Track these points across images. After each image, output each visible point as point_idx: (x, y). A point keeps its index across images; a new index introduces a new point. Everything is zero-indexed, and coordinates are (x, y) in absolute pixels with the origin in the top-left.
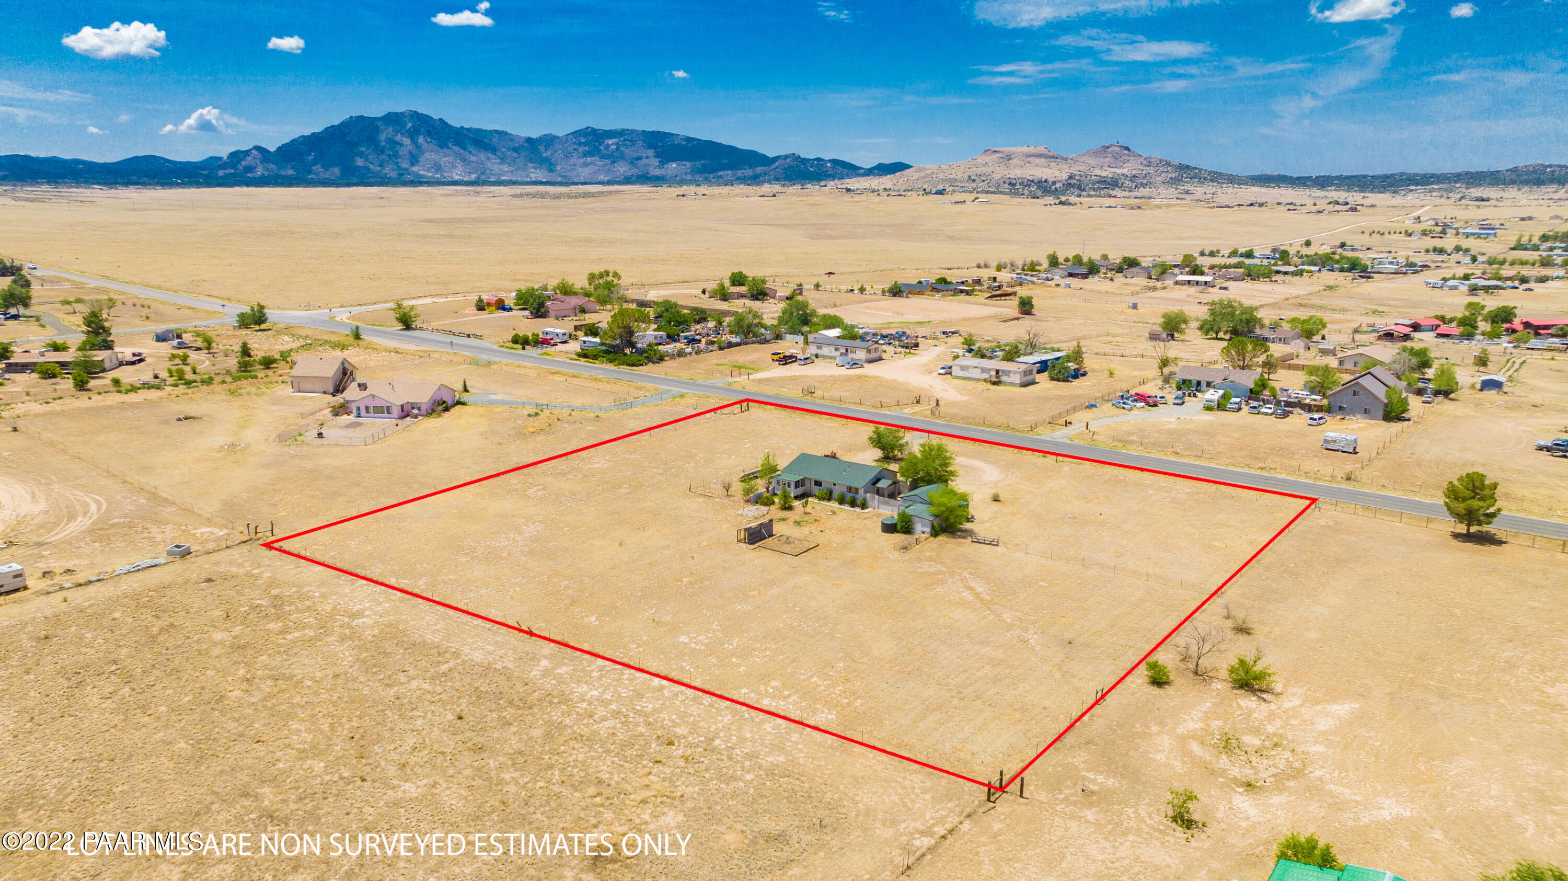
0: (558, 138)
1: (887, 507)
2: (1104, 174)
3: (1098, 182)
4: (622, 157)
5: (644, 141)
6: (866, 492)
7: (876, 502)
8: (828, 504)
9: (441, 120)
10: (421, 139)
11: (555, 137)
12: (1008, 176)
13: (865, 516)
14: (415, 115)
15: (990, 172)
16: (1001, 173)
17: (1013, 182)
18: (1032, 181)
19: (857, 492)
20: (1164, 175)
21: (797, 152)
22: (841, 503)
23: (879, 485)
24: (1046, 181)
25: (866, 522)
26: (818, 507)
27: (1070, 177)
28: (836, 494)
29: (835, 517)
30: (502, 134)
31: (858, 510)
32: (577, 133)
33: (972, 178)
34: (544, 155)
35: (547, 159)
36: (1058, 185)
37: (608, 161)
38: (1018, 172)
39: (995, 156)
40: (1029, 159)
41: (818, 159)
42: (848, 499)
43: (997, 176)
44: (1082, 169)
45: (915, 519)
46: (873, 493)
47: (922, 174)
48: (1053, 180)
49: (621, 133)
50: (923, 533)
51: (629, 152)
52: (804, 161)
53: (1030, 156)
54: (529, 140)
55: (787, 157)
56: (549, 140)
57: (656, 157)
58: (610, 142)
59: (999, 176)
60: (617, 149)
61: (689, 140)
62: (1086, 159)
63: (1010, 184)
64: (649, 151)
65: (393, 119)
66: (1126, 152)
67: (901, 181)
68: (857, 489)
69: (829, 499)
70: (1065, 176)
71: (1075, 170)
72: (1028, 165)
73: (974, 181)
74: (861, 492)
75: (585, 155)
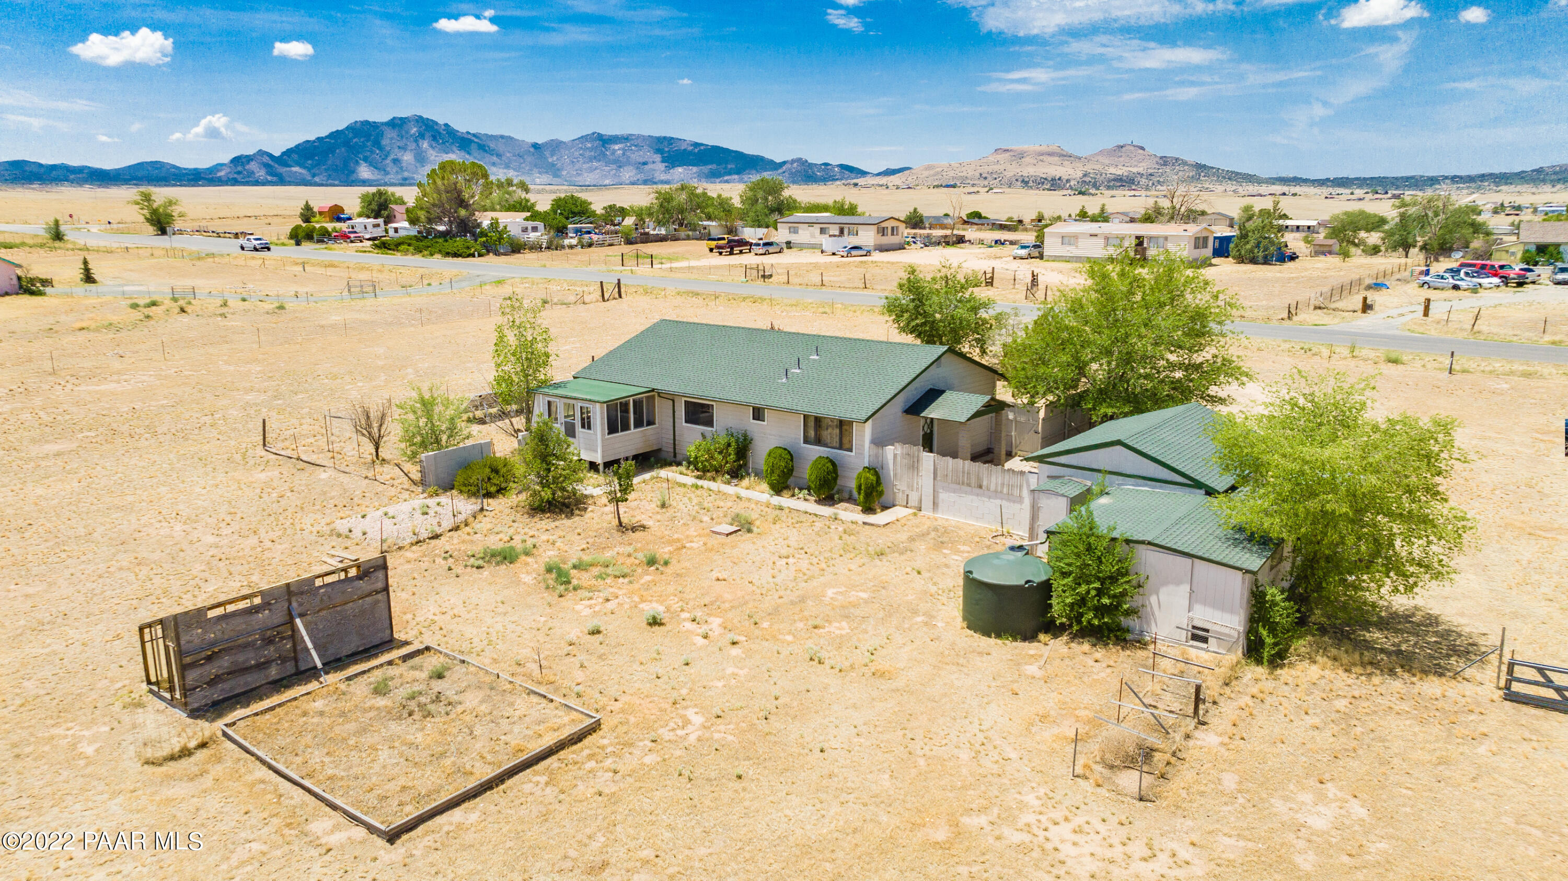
0: (564, 143)
1: (970, 500)
2: (1119, 172)
3: (1114, 180)
4: (628, 163)
5: (649, 146)
6: (879, 442)
7: (926, 480)
8: (730, 489)
9: (446, 125)
10: (425, 145)
11: (561, 142)
12: (1020, 174)
13: (881, 539)
14: (420, 120)
15: (1002, 170)
16: (1013, 170)
17: (1027, 179)
18: (1046, 179)
19: (844, 443)
20: (1180, 173)
21: (804, 157)
22: (779, 488)
23: (934, 412)
24: (1060, 179)
25: (882, 568)
26: (684, 503)
27: (1085, 175)
28: (760, 454)
29: (744, 542)
30: (508, 139)
31: (849, 513)
32: (584, 139)
33: (984, 175)
34: (550, 160)
35: (553, 165)
36: (1072, 183)
37: (614, 166)
38: (1030, 170)
39: (1007, 155)
40: (1041, 157)
41: (826, 164)
42: (806, 472)
43: (1009, 174)
44: (1096, 167)
45: (1149, 560)
46: (906, 440)
47: (932, 172)
48: (1067, 178)
49: (625, 139)
50: (1199, 636)
51: (636, 156)
52: (811, 166)
53: (1042, 155)
54: (535, 146)
55: (793, 161)
56: (555, 146)
57: (663, 162)
58: (616, 147)
59: (1012, 174)
60: (624, 154)
61: (696, 145)
62: (1101, 159)
63: (1023, 181)
64: (655, 156)
65: (397, 124)
66: (1141, 151)
67: (910, 179)
68: (844, 425)
69: (736, 474)
70: (1079, 174)
71: (1089, 168)
72: (1040, 163)
73: (985, 178)
74: (863, 436)
75: (591, 159)
